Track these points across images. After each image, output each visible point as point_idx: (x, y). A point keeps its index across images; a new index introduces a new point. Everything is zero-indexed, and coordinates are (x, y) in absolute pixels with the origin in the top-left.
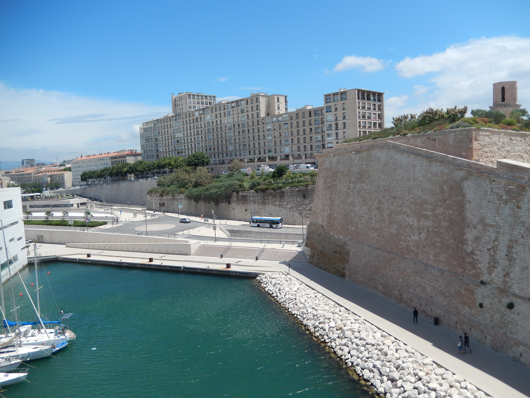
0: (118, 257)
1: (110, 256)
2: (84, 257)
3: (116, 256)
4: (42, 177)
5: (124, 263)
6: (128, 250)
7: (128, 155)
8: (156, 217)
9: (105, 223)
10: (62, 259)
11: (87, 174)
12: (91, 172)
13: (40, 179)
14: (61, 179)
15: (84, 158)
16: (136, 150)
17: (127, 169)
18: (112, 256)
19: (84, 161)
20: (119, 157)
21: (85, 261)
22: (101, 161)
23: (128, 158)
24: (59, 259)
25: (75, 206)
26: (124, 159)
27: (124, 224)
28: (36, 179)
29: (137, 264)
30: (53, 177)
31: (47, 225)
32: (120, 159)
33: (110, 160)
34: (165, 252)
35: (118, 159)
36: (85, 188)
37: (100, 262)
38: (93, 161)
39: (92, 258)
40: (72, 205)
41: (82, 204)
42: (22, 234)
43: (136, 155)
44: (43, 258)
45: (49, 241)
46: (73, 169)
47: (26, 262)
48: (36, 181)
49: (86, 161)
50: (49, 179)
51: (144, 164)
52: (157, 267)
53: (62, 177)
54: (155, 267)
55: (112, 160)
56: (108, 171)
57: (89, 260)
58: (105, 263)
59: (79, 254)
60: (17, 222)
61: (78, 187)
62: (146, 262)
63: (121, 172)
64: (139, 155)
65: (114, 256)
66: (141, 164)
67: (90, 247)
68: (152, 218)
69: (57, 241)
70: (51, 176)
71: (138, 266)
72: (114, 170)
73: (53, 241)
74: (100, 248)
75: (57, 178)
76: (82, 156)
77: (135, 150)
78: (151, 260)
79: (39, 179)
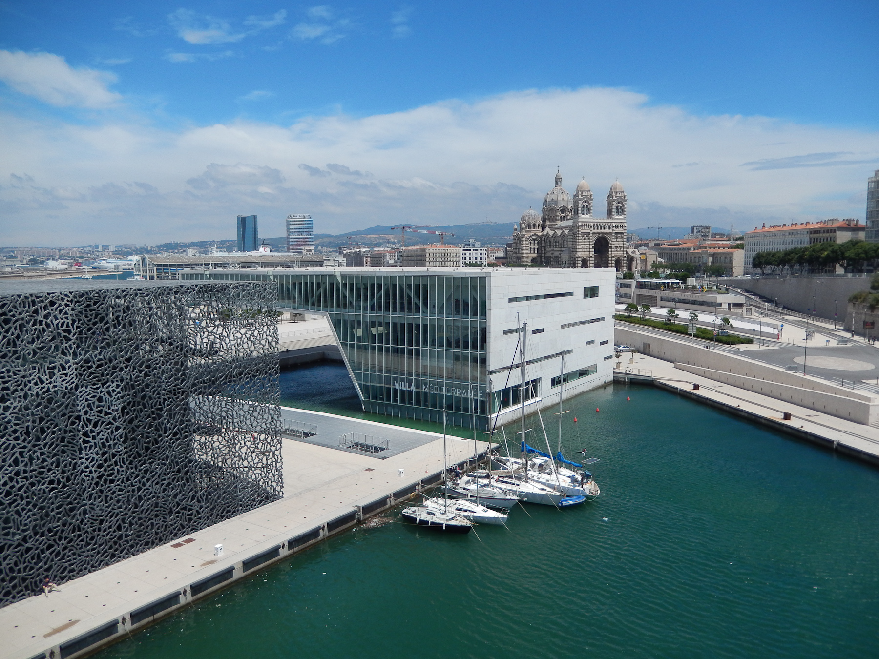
0: (740, 399)
1: (728, 395)
2: (689, 388)
3: (737, 398)
4: (700, 256)
5: (742, 411)
6: (762, 392)
7: (841, 229)
8: (849, 345)
9: (750, 341)
10: (660, 385)
11: (764, 257)
12: (769, 254)
13: (697, 259)
14: (728, 261)
15: (767, 229)
16: (857, 221)
17: (828, 254)
18: (731, 396)
19: (765, 235)
20: (824, 232)
21: (688, 395)
22: (793, 236)
23: (839, 233)
24: (655, 383)
25: (725, 306)
26: (831, 234)
27: (781, 348)
28: (691, 257)
29: (762, 418)
30: (717, 257)
31: (666, 330)
32: (824, 235)
33: (808, 235)
34: (822, 408)
35: (821, 235)
36: (758, 280)
37: (708, 401)
38: (779, 234)
39: (701, 392)
40: (720, 305)
41: (739, 305)
42: (611, 337)
43: (856, 229)
44: (633, 377)
45: (656, 353)
46: (747, 247)
47: (610, 378)
48: (691, 260)
49: (768, 235)
50: (710, 259)
51: (860, 247)
52: (793, 432)
53: (730, 258)
54: (789, 430)
55: (811, 236)
56: (797, 254)
57: (694, 394)
58: (716, 404)
59: (686, 382)
60: (603, 319)
61: (748, 277)
62: (778, 417)
63: (818, 258)
64: (862, 229)
65: (734, 397)
66: (854, 245)
67: (707, 375)
68: (841, 345)
69: (667, 356)
70: (713, 255)
71: (763, 421)
72: (806, 253)
73: (662, 356)
74: (720, 380)
75: (723, 259)
76: (764, 226)
77: (855, 220)
78: (787, 416)
79: (695, 257)
